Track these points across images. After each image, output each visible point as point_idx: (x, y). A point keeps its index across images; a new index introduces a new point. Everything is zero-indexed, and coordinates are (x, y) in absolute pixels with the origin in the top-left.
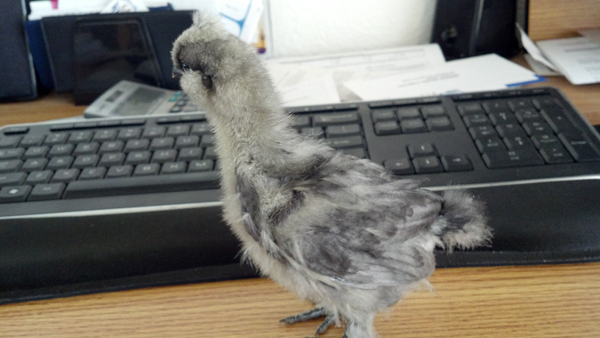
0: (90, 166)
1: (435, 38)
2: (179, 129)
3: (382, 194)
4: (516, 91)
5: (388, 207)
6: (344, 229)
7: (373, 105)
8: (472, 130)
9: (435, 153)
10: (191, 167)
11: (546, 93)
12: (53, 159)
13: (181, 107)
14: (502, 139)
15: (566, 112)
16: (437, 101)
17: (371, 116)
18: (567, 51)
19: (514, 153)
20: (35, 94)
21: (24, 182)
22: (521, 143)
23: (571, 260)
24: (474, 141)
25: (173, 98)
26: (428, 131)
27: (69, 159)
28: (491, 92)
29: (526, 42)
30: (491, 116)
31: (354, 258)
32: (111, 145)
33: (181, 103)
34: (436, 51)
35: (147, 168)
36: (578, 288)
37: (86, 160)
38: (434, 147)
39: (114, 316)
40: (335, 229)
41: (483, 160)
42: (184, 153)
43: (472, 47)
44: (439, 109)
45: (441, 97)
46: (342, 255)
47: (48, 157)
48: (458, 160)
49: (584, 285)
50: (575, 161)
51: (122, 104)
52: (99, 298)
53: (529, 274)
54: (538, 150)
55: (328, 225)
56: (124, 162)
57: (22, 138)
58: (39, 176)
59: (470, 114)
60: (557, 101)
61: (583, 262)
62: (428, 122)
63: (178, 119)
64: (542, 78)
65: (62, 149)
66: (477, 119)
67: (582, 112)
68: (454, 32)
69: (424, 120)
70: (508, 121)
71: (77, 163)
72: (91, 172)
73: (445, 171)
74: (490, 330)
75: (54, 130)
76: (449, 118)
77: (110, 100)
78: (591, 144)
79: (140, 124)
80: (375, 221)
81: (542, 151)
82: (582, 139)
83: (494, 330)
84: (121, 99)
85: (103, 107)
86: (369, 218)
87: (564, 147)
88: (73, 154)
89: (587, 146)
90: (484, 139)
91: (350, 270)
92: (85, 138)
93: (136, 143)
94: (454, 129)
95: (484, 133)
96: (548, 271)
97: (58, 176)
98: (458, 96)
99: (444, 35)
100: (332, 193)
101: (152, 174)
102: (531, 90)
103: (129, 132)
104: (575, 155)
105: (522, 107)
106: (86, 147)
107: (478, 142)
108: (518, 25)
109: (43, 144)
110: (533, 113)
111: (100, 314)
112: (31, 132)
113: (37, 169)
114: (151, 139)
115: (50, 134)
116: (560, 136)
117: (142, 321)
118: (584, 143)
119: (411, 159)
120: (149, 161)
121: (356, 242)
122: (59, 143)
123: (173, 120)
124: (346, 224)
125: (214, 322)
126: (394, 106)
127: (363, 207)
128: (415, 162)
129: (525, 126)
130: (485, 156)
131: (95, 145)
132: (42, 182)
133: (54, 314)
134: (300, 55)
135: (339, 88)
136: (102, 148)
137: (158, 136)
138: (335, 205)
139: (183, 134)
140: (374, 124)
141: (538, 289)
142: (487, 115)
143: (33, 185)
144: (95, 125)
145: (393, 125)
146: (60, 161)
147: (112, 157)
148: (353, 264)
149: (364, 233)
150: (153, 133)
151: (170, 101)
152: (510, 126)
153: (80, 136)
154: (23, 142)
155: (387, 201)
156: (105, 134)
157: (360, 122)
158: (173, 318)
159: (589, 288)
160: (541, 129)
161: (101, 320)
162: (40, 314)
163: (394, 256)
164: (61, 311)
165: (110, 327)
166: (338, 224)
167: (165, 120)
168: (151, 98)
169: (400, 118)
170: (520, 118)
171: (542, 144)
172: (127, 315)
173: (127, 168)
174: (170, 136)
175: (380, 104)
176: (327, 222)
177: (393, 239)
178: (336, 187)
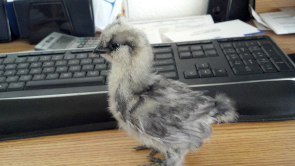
0: (37, 74)
1: (209, 12)
2: (82, 56)
3: (182, 99)
4: (249, 37)
5: (185, 105)
6: (163, 115)
7: (178, 44)
8: (227, 56)
9: (209, 67)
10: (88, 74)
11: (263, 38)
12: (19, 71)
13: (83, 45)
14: (242, 60)
15: (273, 47)
16: (210, 42)
17: (178, 50)
18: (274, 18)
19: (248, 68)
20: (10, 39)
21: (5, 82)
22: (251, 63)
23: (276, 119)
24: (228, 62)
25: (79, 41)
26: (206, 57)
27: (27, 71)
28: (237, 38)
29: (254, 14)
30: (237, 49)
31: (169, 129)
32: (48, 64)
33: (83, 43)
34: (209, 18)
35: (66, 75)
36: (280, 133)
37: (35, 71)
38: (209, 64)
39: (49, 148)
40: (159, 115)
41: (233, 71)
42: (84, 68)
43: (227, 16)
44: (211, 46)
45: (212, 40)
46: (162, 127)
47: (17, 69)
48: (221, 71)
49: (283, 132)
50: (278, 71)
51: (53, 44)
52: (42, 139)
53: (256, 126)
54: (260, 66)
55: (155, 113)
56: (54, 72)
57: (4, 60)
58: (12, 79)
59: (226, 48)
60: (269, 42)
61: (282, 121)
62: (206, 52)
63: (81, 51)
64: (262, 31)
65: (23, 65)
66: (230, 51)
67: (282, 48)
68: (218, 9)
69: (204, 51)
70: (245, 52)
71: (31, 72)
72: (38, 77)
73: (214, 76)
74: (236, 154)
75: (20, 57)
76: (216, 50)
77: (48, 42)
78: (286, 63)
79: (62, 54)
80: (178, 111)
81: (262, 67)
82: (282, 61)
83: (238, 154)
84: (53, 41)
85: (44, 45)
86: (176, 110)
87: (273, 64)
88: (29, 68)
89: (284, 64)
90: (233, 61)
91: (167, 135)
92: (35, 60)
93: (61, 63)
94: (218, 56)
95: (234, 58)
96: (264, 125)
97: (21, 79)
98: (220, 40)
99: (213, 10)
100: (158, 98)
101: (68, 78)
102: (257, 37)
103: (57, 57)
104: (278, 68)
105: (252, 45)
106: (35, 65)
107: (230, 62)
108: (250, 5)
109: (14, 63)
110: (257, 48)
111: (42, 147)
112: (8, 57)
113: (11, 75)
114: (68, 61)
115: (18, 58)
116: (271, 59)
117: (63, 150)
118: (282, 62)
119: (197, 71)
120: (67, 72)
121: (169, 121)
122: (22, 63)
123: (79, 51)
124: (164, 112)
125: (99, 150)
126: (189, 44)
127: (173, 104)
128: (199, 72)
129: (253, 54)
130: (234, 69)
131: (40, 64)
132: (14, 82)
133: (19, 147)
134: (142, 20)
135: (162, 36)
136: (44, 65)
137: (71, 59)
138: (159, 104)
139: (84, 58)
140: (179, 53)
141: (260, 133)
142: (235, 49)
143: (9, 83)
144: (40, 54)
145: (188, 54)
146: (23, 72)
147: (48, 70)
148: (168, 131)
149: (173, 117)
150: (69, 58)
151: (78, 42)
152: (246, 54)
153: (33, 59)
154: (5, 62)
155: (185, 102)
156: (45, 58)
157: (172, 52)
158: (79, 148)
159: (285, 133)
160: (261, 56)
161: (43, 150)
162: (12, 147)
163: (189, 128)
164: (23, 145)
165: (47, 153)
166: (160, 112)
167: (75, 51)
168: (68, 41)
169: (192, 51)
170: (251, 50)
171: (262, 63)
172: (56, 147)
173: (56, 75)
174: (78, 59)
175: (182, 44)
176: (155, 112)
177: (188, 120)
178: (160, 95)
